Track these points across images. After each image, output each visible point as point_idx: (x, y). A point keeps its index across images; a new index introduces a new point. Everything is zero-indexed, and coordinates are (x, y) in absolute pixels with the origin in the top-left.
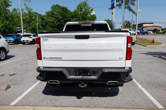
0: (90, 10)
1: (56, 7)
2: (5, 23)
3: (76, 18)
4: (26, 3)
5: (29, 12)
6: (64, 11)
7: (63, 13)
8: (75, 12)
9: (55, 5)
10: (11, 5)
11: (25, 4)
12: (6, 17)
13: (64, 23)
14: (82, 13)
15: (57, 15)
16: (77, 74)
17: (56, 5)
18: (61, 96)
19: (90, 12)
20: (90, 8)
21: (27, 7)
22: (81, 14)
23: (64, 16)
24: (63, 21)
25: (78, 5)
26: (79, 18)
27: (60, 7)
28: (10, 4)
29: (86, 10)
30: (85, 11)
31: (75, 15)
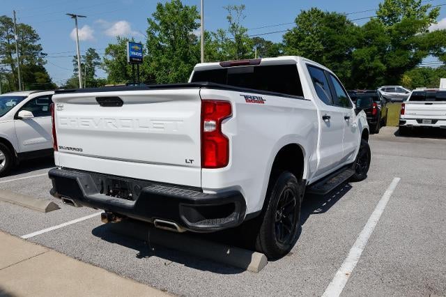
0: (427, 14)
1: (309, 16)
2: (181, 71)
3: (371, 45)
4: (234, 14)
5: (238, 38)
6: (334, 27)
7: (328, 34)
8: (369, 26)
9: (307, 12)
10: (199, 25)
11: (229, 18)
12: (185, 54)
13: (330, 62)
14: (393, 27)
15: (309, 41)
16: (111, 191)
17: (312, 9)
18: (115, 244)
19: (424, 24)
20: (428, 7)
21: (233, 27)
22: (390, 31)
23: (333, 42)
24: (327, 59)
25: (383, 4)
26: (383, 44)
27: (322, 15)
28: (196, 21)
29: (409, 15)
30: (405, 21)
31: (367, 38)
